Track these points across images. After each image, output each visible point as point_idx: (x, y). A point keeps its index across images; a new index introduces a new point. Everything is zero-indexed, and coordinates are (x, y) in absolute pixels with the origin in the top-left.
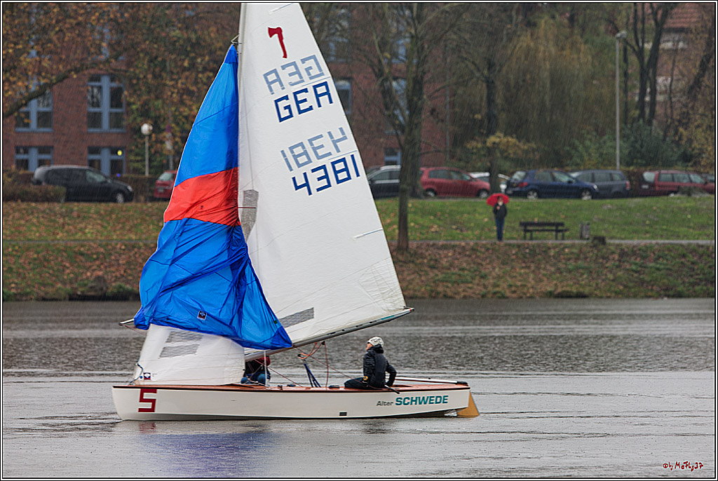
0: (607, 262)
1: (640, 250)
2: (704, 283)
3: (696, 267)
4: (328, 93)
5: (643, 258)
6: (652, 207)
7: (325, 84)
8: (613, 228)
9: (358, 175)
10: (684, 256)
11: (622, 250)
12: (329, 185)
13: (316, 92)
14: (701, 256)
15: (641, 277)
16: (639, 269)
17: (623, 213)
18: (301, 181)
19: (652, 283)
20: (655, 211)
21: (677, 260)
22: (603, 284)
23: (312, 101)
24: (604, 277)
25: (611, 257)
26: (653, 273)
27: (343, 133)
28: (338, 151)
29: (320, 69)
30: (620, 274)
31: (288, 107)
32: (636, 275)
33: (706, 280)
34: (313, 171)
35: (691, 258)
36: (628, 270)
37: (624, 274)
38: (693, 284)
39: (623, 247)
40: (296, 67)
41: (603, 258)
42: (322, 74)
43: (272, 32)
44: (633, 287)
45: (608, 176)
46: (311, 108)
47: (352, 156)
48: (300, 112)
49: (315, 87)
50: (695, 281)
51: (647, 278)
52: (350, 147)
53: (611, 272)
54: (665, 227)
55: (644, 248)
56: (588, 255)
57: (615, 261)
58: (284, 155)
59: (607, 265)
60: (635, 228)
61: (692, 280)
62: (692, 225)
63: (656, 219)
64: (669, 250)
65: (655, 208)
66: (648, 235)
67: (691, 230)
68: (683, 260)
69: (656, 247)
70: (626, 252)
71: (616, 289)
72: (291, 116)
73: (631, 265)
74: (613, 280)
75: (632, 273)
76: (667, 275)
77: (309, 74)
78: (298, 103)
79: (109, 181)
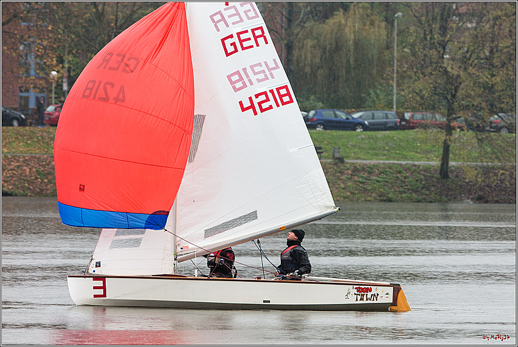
0: (342, 176)
1: (368, 167)
2: (410, 191)
3: (406, 180)
5: (370, 173)
6: (393, 137)
8: (361, 152)
10: (400, 172)
11: (355, 167)
14: (412, 173)
15: (365, 186)
16: (364, 181)
17: (371, 141)
19: (373, 191)
20: (395, 140)
21: (394, 175)
22: (336, 191)
24: (337, 186)
25: (346, 172)
26: (374, 184)
30: (350, 184)
32: (361, 185)
33: (413, 190)
35: (405, 174)
36: (356, 181)
37: (352, 184)
38: (401, 193)
39: (356, 165)
41: (340, 172)
44: (358, 194)
45: (385, 115)
50: (404, 190)
51: (369, 188)
53: (343, 183)
54: (398, 152)
55: (372, 166)
56: (330, 170)
57: (348, 175)
59: (342, 178)
60: (377, 152)
61: (402, 189)
62: (419, 150)
63: (394, 146)
64: (390, 168)
65: (395, 138)
66: (384, 157)
67: (417, 154)
68: (399, 175)
69: (382, 166)
70: (358, 169)
71: (344, 195)
73: (359, 178)
74: (343, 189)
75: (358, 184)
76: (384, 185)
79: (8, 111)
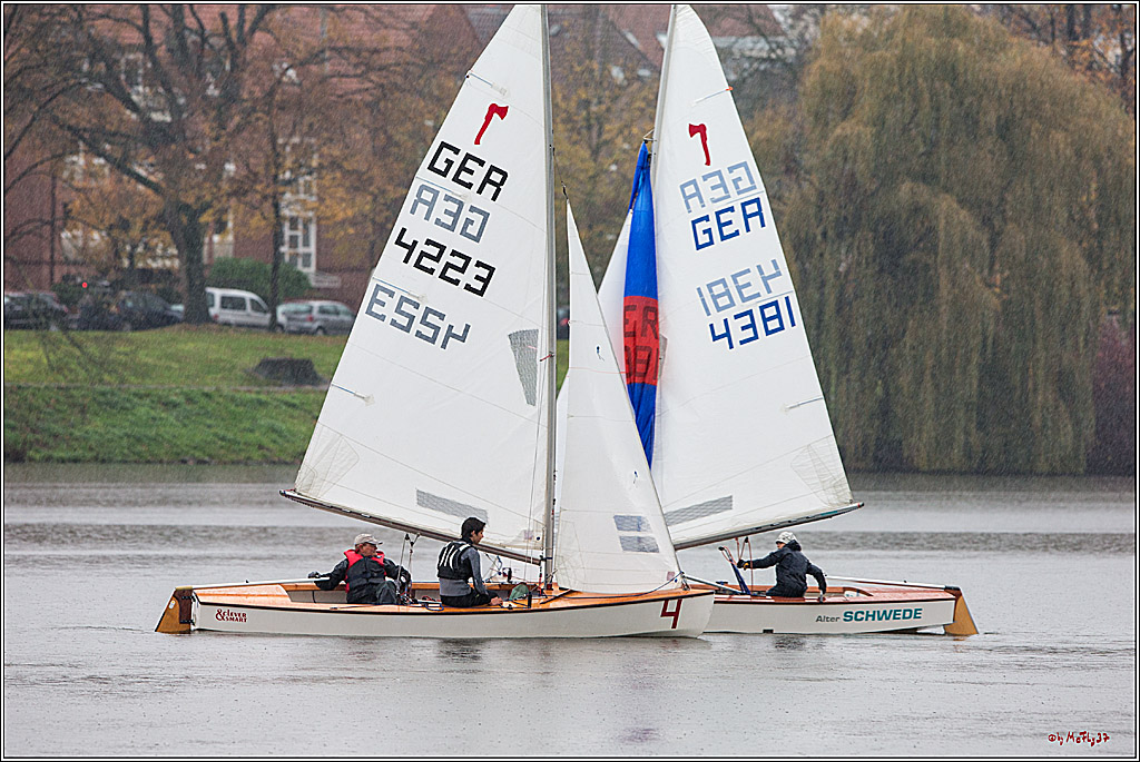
4: (759, 213)
7: (757, 201)
9: (793, 325)
12: (756, 337)
13: (744, 211)
18: (720, 330)
23: (739, 223)
27: (776, 267)
28: (769, 292)
29: (752, 181)
31: (708, 231)
34: (736, 317)
40: (721, 178)
42: (755, 188)
43: (693, 130)
46: (737, 233)
47: (787, 298)
48: (723, 238)
49: (743, 205)
52: (784, 287)
58: (701, 295)
72: (711, 243)
77: (737, 187)
78: (721, 225)
